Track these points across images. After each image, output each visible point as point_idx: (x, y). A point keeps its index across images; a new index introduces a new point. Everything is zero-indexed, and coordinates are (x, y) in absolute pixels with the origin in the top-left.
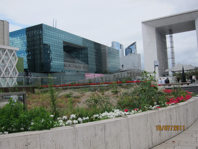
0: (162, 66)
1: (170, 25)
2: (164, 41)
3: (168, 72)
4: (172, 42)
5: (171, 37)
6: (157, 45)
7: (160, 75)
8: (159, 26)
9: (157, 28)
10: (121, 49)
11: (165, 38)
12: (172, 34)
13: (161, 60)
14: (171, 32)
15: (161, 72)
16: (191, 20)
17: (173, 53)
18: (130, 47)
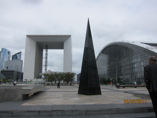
0: (37, 70)
1: (47, 42)
2: (41, 53)
3: (41, 75)
4: (47, 54)
5: (47, 51)
6: (36, 54)
7: (35, 77)
8: (39, 41)
9: (37, 42)
10: (8, 55)
11: (42, 51)
12: (48, 49)
13: (37, 66)
14: (47, 48)
15: (36, 75)
16: (61, 41)
17: (46, 62)
18: (16, 55)
